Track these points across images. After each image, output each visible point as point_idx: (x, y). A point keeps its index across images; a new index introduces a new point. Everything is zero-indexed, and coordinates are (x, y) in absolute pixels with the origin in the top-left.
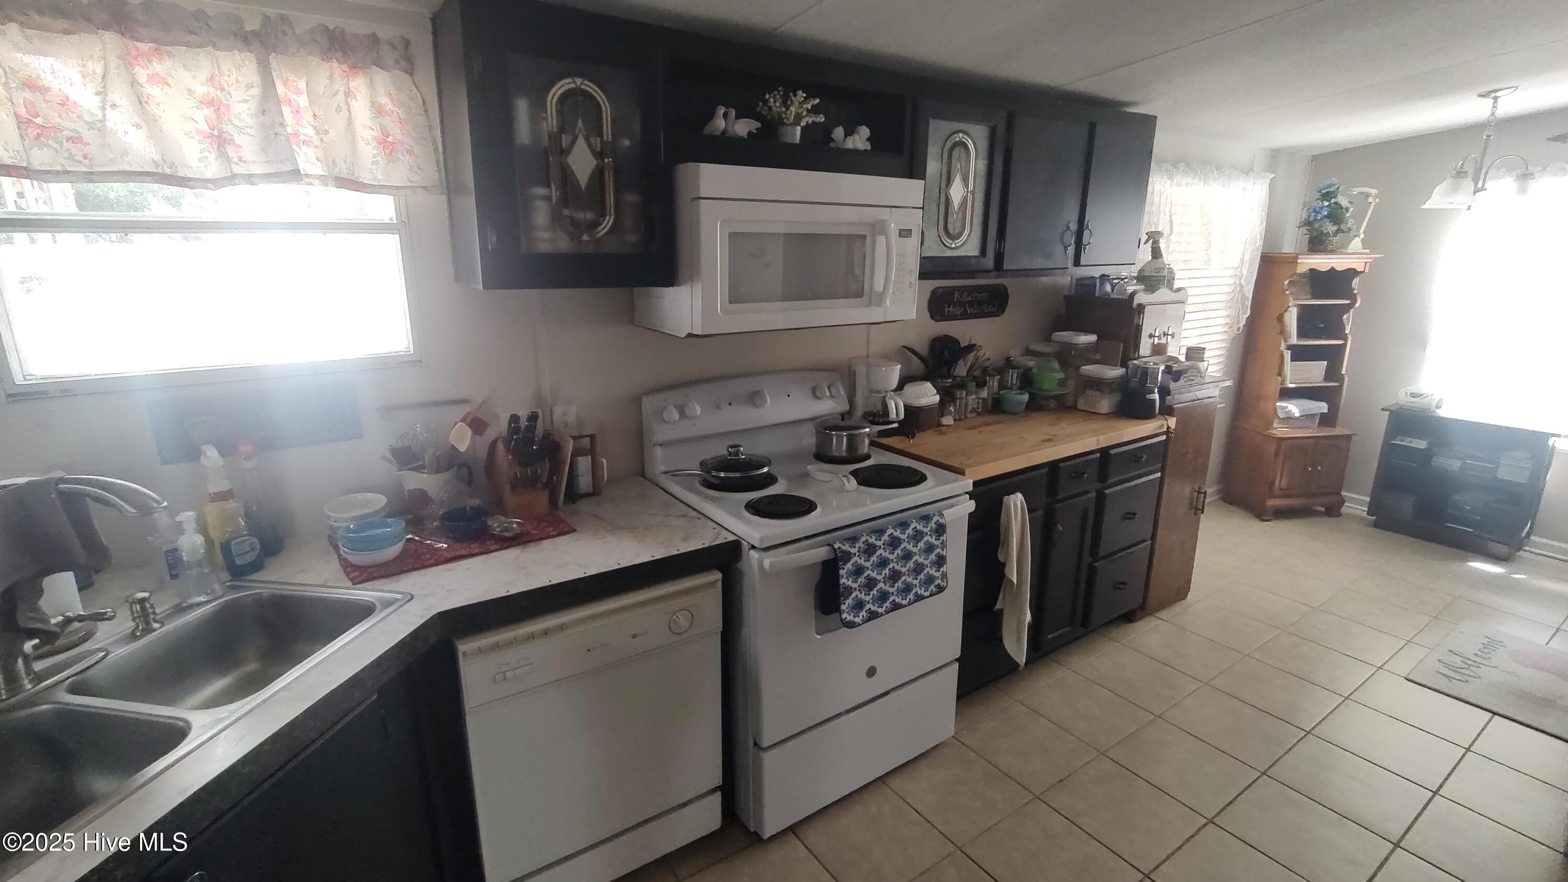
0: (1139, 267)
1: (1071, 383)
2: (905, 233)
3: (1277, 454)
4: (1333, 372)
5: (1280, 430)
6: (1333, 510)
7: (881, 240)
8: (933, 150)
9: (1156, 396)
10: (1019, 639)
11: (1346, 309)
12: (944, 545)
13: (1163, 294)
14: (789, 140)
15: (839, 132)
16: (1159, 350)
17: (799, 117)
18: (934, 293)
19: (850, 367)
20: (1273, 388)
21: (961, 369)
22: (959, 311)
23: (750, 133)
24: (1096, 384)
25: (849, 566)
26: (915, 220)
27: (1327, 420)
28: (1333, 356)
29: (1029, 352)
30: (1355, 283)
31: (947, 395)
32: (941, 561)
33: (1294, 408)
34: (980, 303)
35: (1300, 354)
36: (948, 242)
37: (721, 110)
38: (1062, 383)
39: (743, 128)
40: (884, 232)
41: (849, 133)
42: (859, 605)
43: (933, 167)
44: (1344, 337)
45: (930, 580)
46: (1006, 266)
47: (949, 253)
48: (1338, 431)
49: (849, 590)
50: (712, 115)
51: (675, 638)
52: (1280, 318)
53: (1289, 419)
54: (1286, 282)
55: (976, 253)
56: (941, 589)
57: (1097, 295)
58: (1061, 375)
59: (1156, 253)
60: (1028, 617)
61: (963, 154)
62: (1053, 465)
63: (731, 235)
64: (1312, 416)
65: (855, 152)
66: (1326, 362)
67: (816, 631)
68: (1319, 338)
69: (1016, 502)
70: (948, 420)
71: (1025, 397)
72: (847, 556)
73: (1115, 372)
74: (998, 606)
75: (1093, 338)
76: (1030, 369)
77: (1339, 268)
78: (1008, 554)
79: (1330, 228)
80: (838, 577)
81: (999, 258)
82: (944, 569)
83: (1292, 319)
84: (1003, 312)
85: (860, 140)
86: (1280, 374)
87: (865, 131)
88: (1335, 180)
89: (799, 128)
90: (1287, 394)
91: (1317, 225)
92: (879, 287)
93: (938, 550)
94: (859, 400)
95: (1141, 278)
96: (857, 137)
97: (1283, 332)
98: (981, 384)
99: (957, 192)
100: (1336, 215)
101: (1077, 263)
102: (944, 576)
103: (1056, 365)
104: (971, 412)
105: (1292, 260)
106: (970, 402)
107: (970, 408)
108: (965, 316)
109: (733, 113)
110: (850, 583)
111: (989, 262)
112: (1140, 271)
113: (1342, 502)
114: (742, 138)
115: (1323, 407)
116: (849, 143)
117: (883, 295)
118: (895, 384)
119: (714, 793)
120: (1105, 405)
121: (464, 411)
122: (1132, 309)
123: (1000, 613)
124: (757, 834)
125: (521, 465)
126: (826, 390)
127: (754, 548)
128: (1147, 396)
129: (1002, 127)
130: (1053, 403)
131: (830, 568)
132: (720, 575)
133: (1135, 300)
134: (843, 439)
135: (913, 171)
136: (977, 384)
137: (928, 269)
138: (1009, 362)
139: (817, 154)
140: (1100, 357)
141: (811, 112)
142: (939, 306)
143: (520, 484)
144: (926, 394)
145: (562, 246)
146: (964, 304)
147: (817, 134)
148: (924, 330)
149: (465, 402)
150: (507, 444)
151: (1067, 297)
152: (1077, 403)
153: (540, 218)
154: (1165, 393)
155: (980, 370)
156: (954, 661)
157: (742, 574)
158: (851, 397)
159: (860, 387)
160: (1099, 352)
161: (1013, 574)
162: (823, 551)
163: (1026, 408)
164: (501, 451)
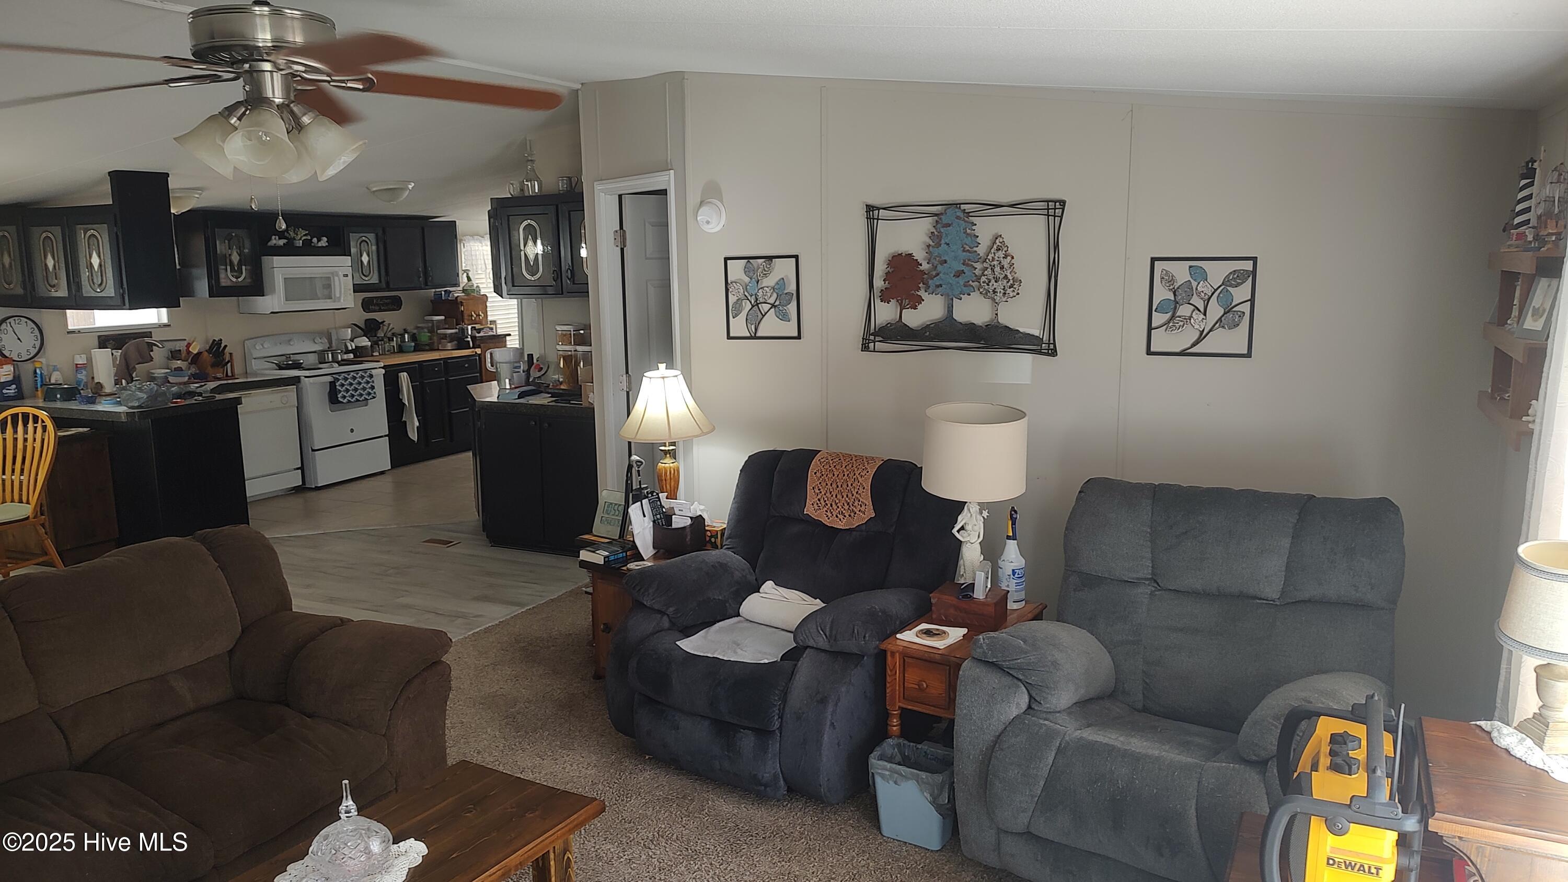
0: (462, 285)
1: (435, 338)
2: (347, 276)
7: (336, 278)
8: (352, 244)
9: (469, 339)
10: (414, 432)
12: (373, 382)
14: (298, 245)
15: (315, 240)
16: (474, 322)
17: (301, 238)
18: (363, 300)
19: (328, 332)
21: (381, 334)
22: (377, 308)
23: (284, 244)
24: (445, 336)
25: (339, 383)
26: (349, 271)
29: (417, 328)
31: (375, 344)
32: (373, 388)
34: (387, 304)
36: (364, 277)
37: (273, 237)
38: (430, 338)
39: (282, 242)
40: (337, 275)
41: (319, 240)
42: (344, 397)
45: (369, 394)
46: (391, 287)
47: (365, 282)
49: (340, 391)
50: (270, 239)
51: (283, 405)
55: (377, 282)
56: (374, 397)
57: (443, 298)
58: (429, 334)
60: (417, 424)
61: (366, 244)
62: (422, 363)
63: (285, 278)
65: (323, 247)
67: (330, 410)
69: (404, 376)
70: (376, 354)
71: (413, 344)
72: (338, 380)
73: (452, 331)
74: (404, 419)
75: (443, 318)
76: (415, 334)
78: (403, 395)
80: (336, 386)
81: (388, 283)
82: (374, 390)
84: (400, 308)
85: (324, 242)
87: (325, 239)
89: (301, 241)
92: (338, 295)
93: (371, 383)
94: (334, 344)
96: (322, 242)
98: (391, 340)
99: (365, 259)
101: (426, 284)
102: (375, 393)
103: (426, 330)
104: (388, 351)
106: (386, 347)
107: (386, 350)
108: (380, 310)
109: (277, 237)
110: (340, 388)
111: (384, 285)
112: (463, 287)
114: (281, 246)
116: (320, 244)
117: (340, 298)
118: (349, 337)
119: (298, 469)
120: (449, 346)
121: (186, 343)
122: (458, 304)
123: (405, 422)
124: (316, 487)
125: (215, 358)
126: (318, 340)
127: (306, 377)
128: (466, 339)
129: (380, 233)
130: (427, 348)
131: (332, 384)
132: (295, 386)
133: (459, 300)
134: (330, 355)
135: (347, 253)
136: (389, 340)
137: (357, 289)
138: (406, 331)
139: (308, 250)
140: (447, 326)
141: (304, 235)
142: (367, 305)
143: (214, 365)
144: (365, 342)
145: (229, 284)
146: (378, 305)
147: (308, 243)
148: (361, 316)
149: (185, 340)
150: (209, 351)
151: (431, 301)
152: (438, 347)
153: (222, 275)
154: (473, 338)
155: (390, 333)
156: (386, 436)
157: (302, 388)
158: (330, 342)
159: (334, 338)
160: (446, 324)
161: (407, 403)
162: (329, 379)
163: (413, 349)
164: (205, 354)
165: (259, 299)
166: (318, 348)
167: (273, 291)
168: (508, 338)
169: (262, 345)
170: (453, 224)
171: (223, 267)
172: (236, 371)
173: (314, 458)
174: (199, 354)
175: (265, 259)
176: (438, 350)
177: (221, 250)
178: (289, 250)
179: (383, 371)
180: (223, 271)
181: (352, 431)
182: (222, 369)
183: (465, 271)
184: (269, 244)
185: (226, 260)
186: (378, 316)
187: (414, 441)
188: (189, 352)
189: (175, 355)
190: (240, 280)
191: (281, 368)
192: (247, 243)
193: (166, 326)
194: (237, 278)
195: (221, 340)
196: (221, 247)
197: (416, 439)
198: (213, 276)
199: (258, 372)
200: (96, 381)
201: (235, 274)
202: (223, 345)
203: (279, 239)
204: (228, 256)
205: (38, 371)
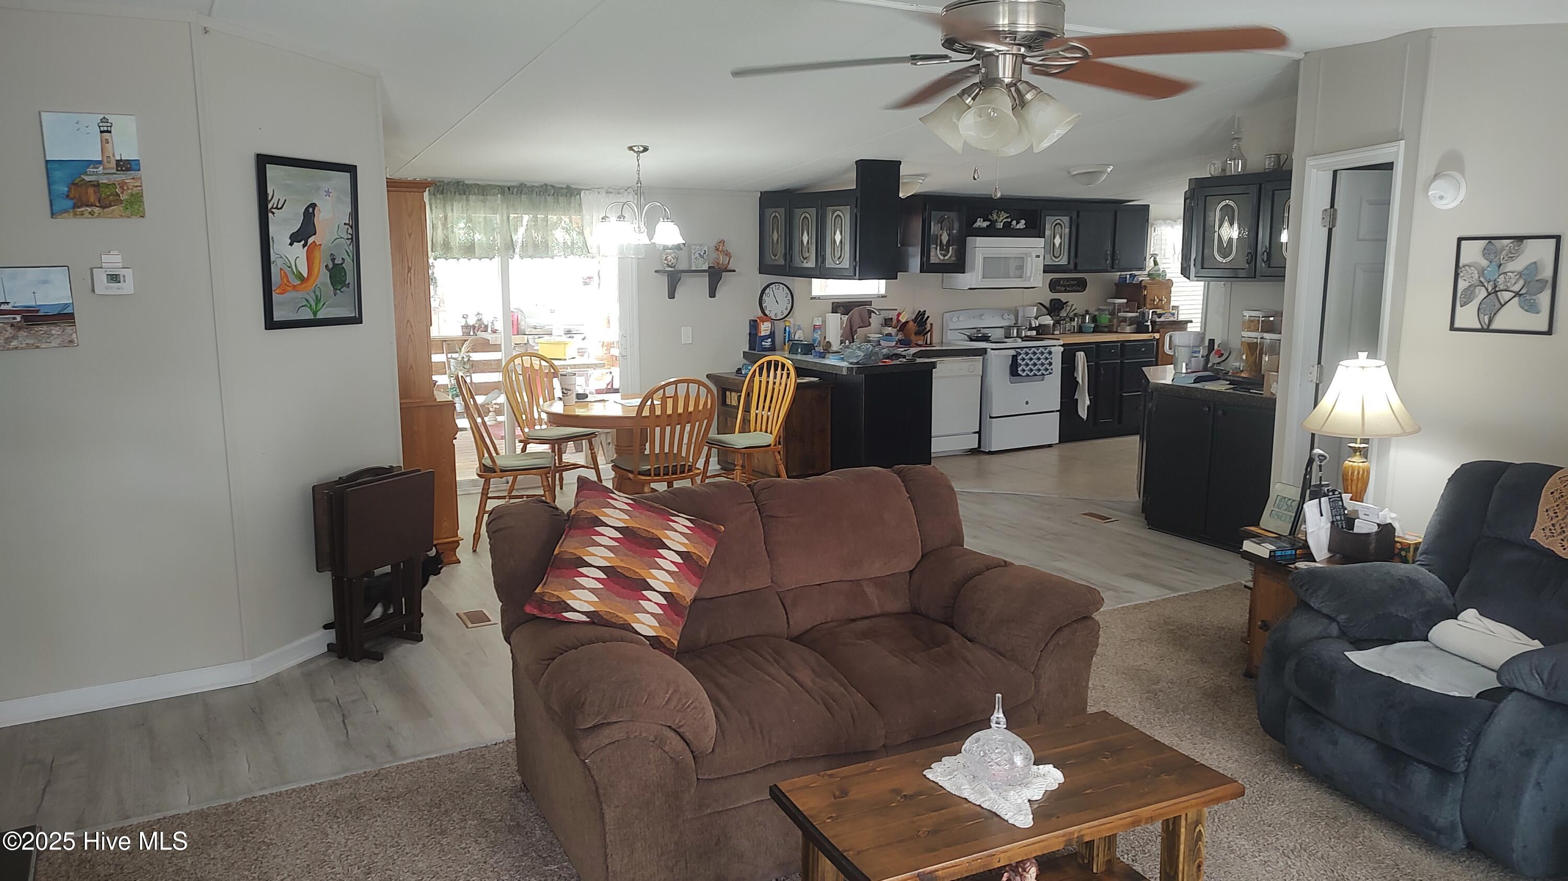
0: (1148, 270)
1: (1115, 321)
2: (1038, 256)
7: (1029, 259)
8: (1047, 226)
9: (1149, 323)
10: (1084, 410)
12: (1051, 358)
13: (1158, 281)
14: (999, 227)
15: (1014, 222)
16: (1157, 307)
17: (1002, 220)
18: (1051, 280)
19: (1016, 309)
21: (1063, 314)
22: (1063, 289)
23: (987, 226)
24: (1124, 320)
25: (1020, 357)
26: (1041, 252)
29: (1096, 309)
31: (1057, 323)
32: (1050, 364)
34: (1073, 285)
36: (1054, 259)
37: (979, 219)
38: (1110, 320)
39: (985, 224)
40: (1030, 256)
41: (1018, 223)
42: (1024, 371)
43: (1048, 233)
45: (1046, 370)
46: (1078, 268)
47: (1055, 264)
49: (1021, 365)
50: (976, 221)
51: (969, 373)
55: (1066, 263)
56: (1051, 373)
57: (1128, 282)
58: (1109, 317)
59: (1156, 263)
60: (1088, 403)
61: (1060, 227)
62: (1097, 344)
63: (984, 258)
65: (1020, 229)
67: (1010, 381)
69: (1081, 356)
70: (1057, 332)
71: (1093, 325)
72: (1020, 354)
73: (1133, 315)
74: (1076, 397)
75: (1125, 301)
76: (1096, 315)
78: (1078, 374)
80: (1017, 360)
81: (1076, 265)
82: (1051, 367)
84: (1085, 290)
85: (1022, 224)
87: (1023, 222)
89: (1002, 224)
92: (1028, 275)
93: (1049, 360)
94: (1019, 321)
95: (1149, 275)
96: (1020, 224)
98: (1072, 320)
99: (1057, 241)
101: (1113, 267)
102: (1052, 369)
103: (1107, 312)
104: (1068, 331)
106: (1067, 327)
107: (1067, 329)
108: (1066, 291)
109: (982, 220)
110: (1021, 362)
111: (1072, 266)
112: (1149, 272)
114: (984, 228)
116: (1018, 227)
117: (1030, 277)
118: (1034, 315)
119: (976, 433)
120: (1128, 329)
121: (897, 312)
122: (1142, 288)
123: (1077, 400)
124: (990, 451)
125: (919, 327)
126: (1006, 316)
127: (992, 349)
128: (1145, 324)
129: (1074, 217)
130: (1106, 330)
131: (1014, 358)
132: (982, 357)
133: (1143, 284)
134: (1015, 331)
135: (1041, 235)
136: (1071, 320)
137: (1047, 269)
138: (1087, 312)
139: (1007, 231)
140: (1128, 310)
141: (1006, 218)
142: (1054, 286)
143: (917, 333)
144: (1048, 320)
145: (937, 261)
146: (1064, 286)
147: (1007, 225)
148: (1047, 296)
149: (896, 310)
150: (915, 321)
151: (1116, 284)
152: (1117, 329)
153: (932, 253)
154: (1153, 323)
155: (1072, 314)
156: (1057, 411)
157: (987, 359)
158: (1017, 320)
159: (1020, 314)
160: (1128, 307)
161: (1080, 382)
162: (1013, 352)
163: (1092, 329)
164: (911, 323)
165: (960, 276)
166: (1005, 323)
167: (973, 269)
168: (1189, 325)
169: (958, 318)
170: (1147, 207)
171: (934, 246)
172: (934, 341)
173: (991, 423)
174: (907, 322)
175: (969, 239)
176: (1117, 332)
177: (934, 232)
178: (990, 232)
179: (1062, 349)
180: (934, 249)
181: (1027, 403)
182: (923, 338)
183: (1153, 255)
184: (975, 226)
185: (937, 239)
186: (1063, 297)
187: (1083, 419)
188: (898, 321)
189: (887, 322)
190: (946, 258)
191: (971, 340)
192: (956, 225)
193: (883, 296)
194: (944, 256)
195: (925, 311)
196: (934, 228)
197: (1085, 417)
198: (925, 253)
199: (952, 342)
200: (827, 340)
201: (943, 252)
202: (926, 316)
203: (984, 221)
204: (939, 236)
205: (787, 329)
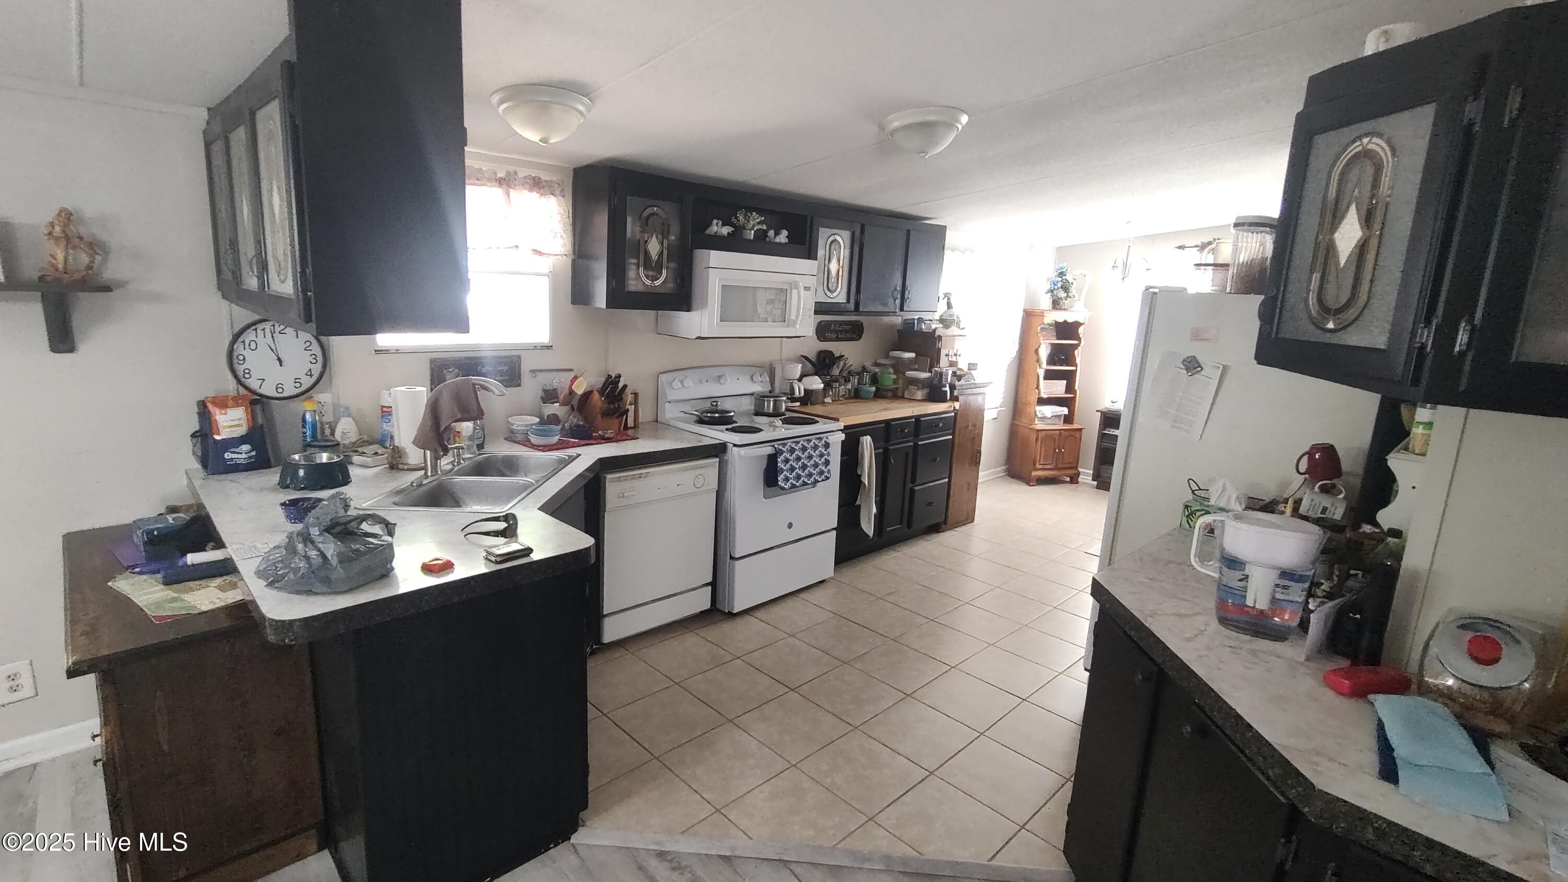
0: (939, 313)
1: (900, 382)
2: (807, 289)
3: (1037, 439)
4: (1070, 388)
5: (1039, 425)
6: (1074, 480)
7: (795, 292)
8: (821, 243)
9: (947, 389)
10: (869, 523)
11: (1076, 346)
12: (829, 454)
13: (954, 330)
14: (748, 237)
15: (771, 233)
16: (952, 364)
17: (754, 226)
18: (819, 324)
19: (771, 365)
20: (1033, 398)
21: (836, 371)
22: (834, 336)
23: (729, 233)
24: (914, 382)
25: (782, 457)
26: (812, 282)
27: (1068, 419)
28: (1069, 377)
29: (876, 364)
30: (1081, 330)
31: (828, 385)
32: (827, 463)
33: (1048, 411)
34: (846, 332)
35: (1050, 375)
36: (829, 294)
37: (715, 221)
38: (895, 381)
39: (726, 230)
40: (796, 288)
41: (777, 234)
42: (787, 479)
43: (821, 253)
44: (1076, 366)
45: (822, 473)
46: (861, 309)
47: (829, 301)
48: (1075, 426)
49: (782, 470)
50: (710, 224)
51: (696, 490)
52: (1037, 352)
53: (1043, 418)
54: (1039, 328)
55: (845, 301)
56: (827, 478)
57: (916, 329)
58: (894, 377)
59: (949, 306)
60: (874, 510)
61: (837, 247)
62: (888, 423)
63: (723, 287)
64: (1059, 416)
65: (780, 244)
66: (1065, 382)
67: (763, 494)
68: (1062, 365)
69: (867, 441)
70: (828, 400)
71: (873, 389)
72: (782, 452)
73: (925, 375)
74: (858, 503)
75: (912, 355)
76: (876, 373)
77: (1070, 320)
78: (863, 470)
79: (1062, 294)
80: (777, 462)
81: (857, 304)
82: (829, 468)
83: (1044, 352)
84: (861, 338)
85: (783, 237)
86: (1038, 388)
87: (785, 233)
88: (1065, 265)
89: (753, 232)
90: (1042, 401)
91: (1055, 292)
92: (793, 317)
93: (826, 457)
94: (777, 385)
95: (941, 320)
96: (781, 236)
97: (1038, 361)
98: (847, 381)
99: (834, 267)
100: (1065, 288)
101: (902, 309)
102: (829, 471)
103: (891, 370)
104: (841, 397)
105: (1041, 314)
106: (841, 390)
107: (841, 394)
108: (838, 339)
109: (720, 223)
110: (782, 466)
111: (852, 306)
112: (941, 316)
113: (1078, 474)
114: (724, 237)
115: (1065, 411)
116: (778, 240)
117: (795, 323)
118: (798, 377)
119: (707, 584)
120: (920, 395)
121: (572, 375)
122: (935, 338)
123: (859, 507)
124: (729, 612)
125: (609, 403)
126: (758, 378)
127: (735, 445)
128: (943, 389)
129: (858, 232)
130: (893, 398)
131: (772, 459)
132: (717, 460)
133: (937, 333)
134: (771, 403)
135: (811, 255)
136: (845, 380)
137: (821, 308)
138: (864, 369)
139: (761, 246)
140: (916, 367)
141: (759, 223)
142: (822, 332)
143: (606, 414)
144: (816, 383)
145: (640, 288)
146: (836, 332)
147: (761, 236)
148: (812, 346)
149: (571, 370)
150: (602, 391)
151: (898, 331)
152: (903, 394)
153: (631, 274)
154: (952, 387)
155: (846, 372)
156: (834, 529)
157: (727, 461)
158: (772, 382)
159: (778, 376)
160: (915, 364)
161: (866, 481)
162: (768, 450)
163: (872, 395)
164: (596, 396)
165: (683, 315)
166: (757, 388)
167: (704, 305)
169: (682, 382)
170: (942, 230)
171: (635, 261)
172: (641, 419)
173: (732, 571)
174: (587, 395)
175: (700, 254)
176: (903, 397)
177: (633, 232)
178: (734, 243)
179: (842, 436)
180: (634, 267)
181: (791, 525)
182: (616, 421)
183: (947, 295)
184: (708, 232)
185: (639, 249)
186: (836, 348)
187: (869, 536)
188: (571, 392)
189: (549, 396)
190: (658, 283)
191: (703, 424)
192: (675, 227)
193: (549, 347)
194: (654, 279)
195: (619, 376)
196: (632, 228)
197: (871, 533)
198: (616, 273)
199: (673, 423)
201: (651, 273)
202: (621, 385)
203: (723, 225)
204: (642, 242)
205: (308, 417)
